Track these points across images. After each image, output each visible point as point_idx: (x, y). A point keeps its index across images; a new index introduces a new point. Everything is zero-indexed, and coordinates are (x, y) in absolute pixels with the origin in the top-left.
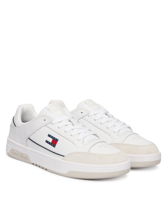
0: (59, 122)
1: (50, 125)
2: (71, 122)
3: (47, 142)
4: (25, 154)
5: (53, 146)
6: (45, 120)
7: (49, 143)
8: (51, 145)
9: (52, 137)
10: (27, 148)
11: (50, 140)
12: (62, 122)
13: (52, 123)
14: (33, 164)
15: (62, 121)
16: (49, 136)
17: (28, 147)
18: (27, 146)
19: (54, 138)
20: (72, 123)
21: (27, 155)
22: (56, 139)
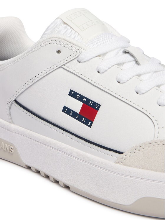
0: (98, 56)
1: (74, 66)
2: (132, 55)
3: (67, 110)
4: (6, 142)
5: (86, 123)
6: (59, 52)
7: (74, 115)
8: (80, 120)
9: (81, 98)
10: (13, 126)
11: (77, 106)
12: (106, 57)
13: (79, 59)
14: (29, 168)
15: (105, 54)
16: (73, 94)
17: (13, 123)
18: (12, 121)
19: (88, 100)
20: (132, 59)
21: (12, 145)
22: (95, 103)
